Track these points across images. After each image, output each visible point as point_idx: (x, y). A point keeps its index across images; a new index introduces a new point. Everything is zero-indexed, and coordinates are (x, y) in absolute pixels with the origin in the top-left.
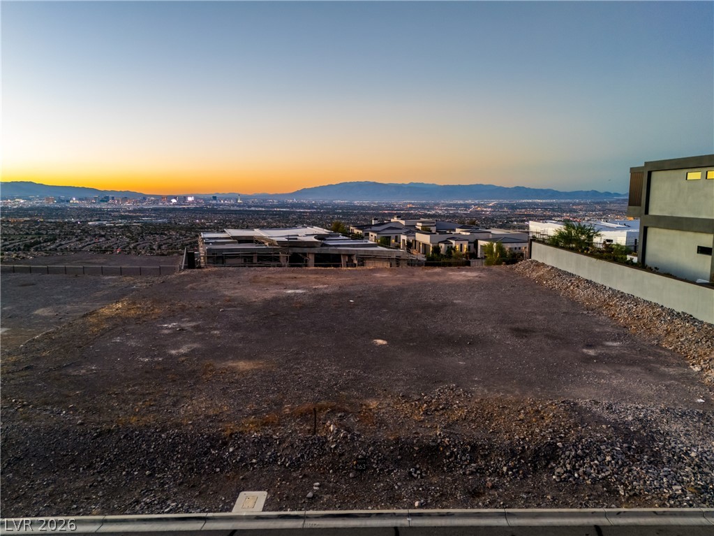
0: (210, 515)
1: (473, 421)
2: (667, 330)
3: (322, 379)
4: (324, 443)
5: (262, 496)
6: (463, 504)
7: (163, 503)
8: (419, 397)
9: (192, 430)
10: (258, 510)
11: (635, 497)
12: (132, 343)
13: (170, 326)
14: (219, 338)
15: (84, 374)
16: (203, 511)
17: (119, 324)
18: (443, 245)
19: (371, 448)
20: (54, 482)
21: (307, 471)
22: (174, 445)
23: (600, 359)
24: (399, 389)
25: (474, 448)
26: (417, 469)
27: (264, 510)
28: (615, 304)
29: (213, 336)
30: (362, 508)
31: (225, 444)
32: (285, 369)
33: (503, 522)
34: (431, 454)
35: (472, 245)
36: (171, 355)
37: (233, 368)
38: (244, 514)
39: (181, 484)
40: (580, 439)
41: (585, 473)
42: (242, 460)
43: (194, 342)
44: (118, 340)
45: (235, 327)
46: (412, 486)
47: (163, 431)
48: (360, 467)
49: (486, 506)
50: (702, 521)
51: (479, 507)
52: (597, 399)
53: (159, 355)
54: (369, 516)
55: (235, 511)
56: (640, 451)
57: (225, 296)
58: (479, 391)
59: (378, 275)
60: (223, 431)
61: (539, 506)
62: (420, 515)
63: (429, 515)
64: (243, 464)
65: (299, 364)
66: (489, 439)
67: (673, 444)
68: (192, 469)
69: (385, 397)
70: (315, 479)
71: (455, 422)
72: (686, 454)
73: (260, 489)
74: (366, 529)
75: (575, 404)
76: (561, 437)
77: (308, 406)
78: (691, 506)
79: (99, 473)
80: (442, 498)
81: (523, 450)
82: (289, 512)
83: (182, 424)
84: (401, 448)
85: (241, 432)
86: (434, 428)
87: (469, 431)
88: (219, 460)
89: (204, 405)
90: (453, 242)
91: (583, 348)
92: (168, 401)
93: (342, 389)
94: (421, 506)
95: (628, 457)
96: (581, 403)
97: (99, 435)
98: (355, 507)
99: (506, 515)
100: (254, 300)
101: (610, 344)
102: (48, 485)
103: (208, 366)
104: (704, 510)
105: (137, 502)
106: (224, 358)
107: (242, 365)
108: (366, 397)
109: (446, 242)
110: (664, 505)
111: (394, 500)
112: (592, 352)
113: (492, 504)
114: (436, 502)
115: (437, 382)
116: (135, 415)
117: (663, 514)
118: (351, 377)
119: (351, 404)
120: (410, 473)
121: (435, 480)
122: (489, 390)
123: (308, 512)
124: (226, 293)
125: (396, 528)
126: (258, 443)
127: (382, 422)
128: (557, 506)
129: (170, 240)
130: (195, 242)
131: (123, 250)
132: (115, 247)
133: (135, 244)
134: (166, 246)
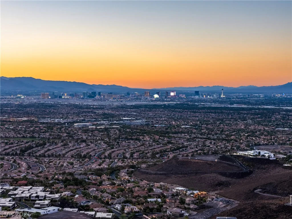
129: (143, 147)
130: (165, 151)
131: (99, 157)
132: (92, 154)
133: (110, 151)
134: (138, 153)
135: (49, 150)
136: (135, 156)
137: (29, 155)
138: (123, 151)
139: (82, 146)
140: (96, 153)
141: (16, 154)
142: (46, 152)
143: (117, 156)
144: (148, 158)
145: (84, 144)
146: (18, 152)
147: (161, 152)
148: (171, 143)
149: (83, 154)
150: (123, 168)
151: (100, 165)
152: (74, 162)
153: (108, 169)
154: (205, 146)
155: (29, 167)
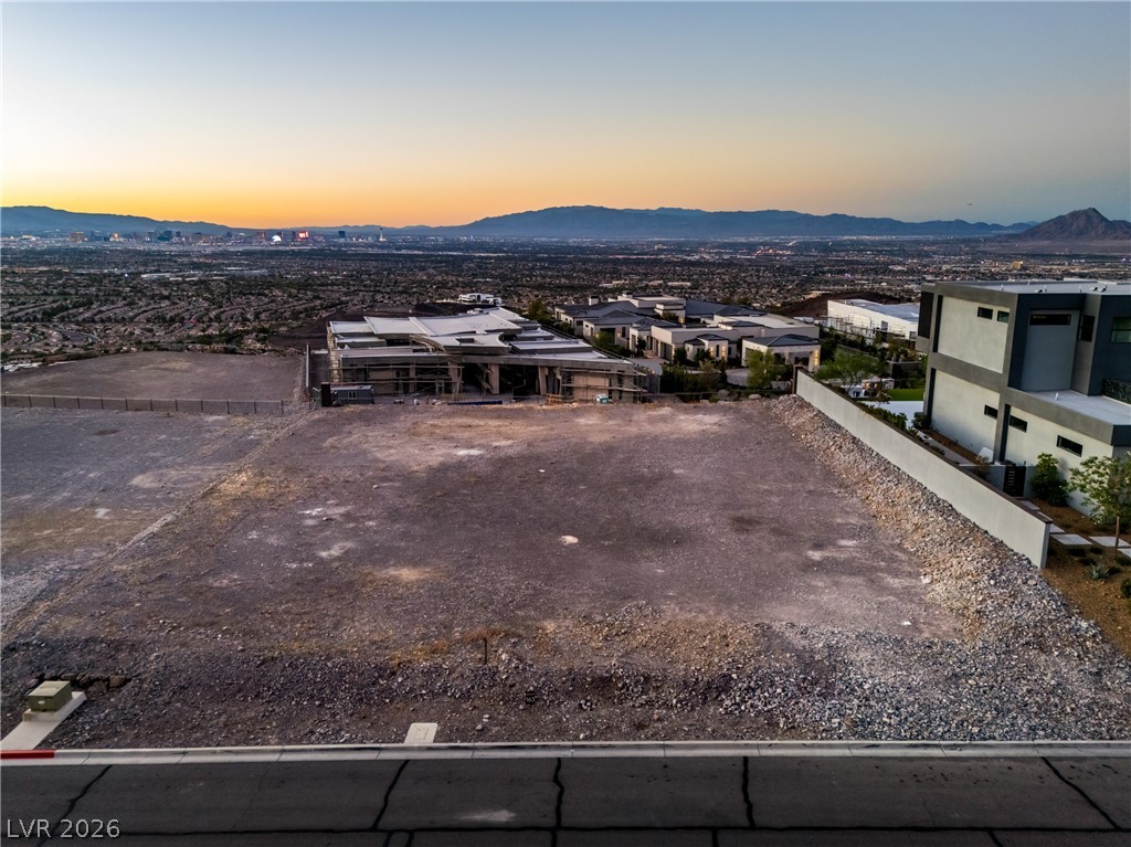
0: (383, 745)
1: (653, 648)
2: (916, 525)
3: (496, 594)
4: (495, 674)
5: (432, 728)
6: (626, 736)
7: (337, 732)
8: (601, 618)
9: (358, 658)
10: (429, 740)
11: (793, 730)
12: (273, 540)
13: (314, 513)
14: (375, 532)
15: (228, 587)
16: (377, 742)
17: (250, 509)
18: (690, 348)
19: (543, 679)
20: (225, 712)
21: (477, 703)
22: (342, 674)
23: (820, 566)
24: (582, 607)
25: (647, 679)
26: (587, 701)
27: (435, 742)
28: (875, 480)
29: (368, 528)
30: (529, 741)
31: (393, 673)
32: (456, 579)
33: (660, 753)
34: (603, 685)
35: (734, 347)
36: (322, 559)
37: (396, 578)
38: (416, 745)
39: (352, 715)
40: (756, 670)
41: (752, 706)
42: (411, 690)
43: (347, 540)
44: (254, 535)
45: (394, 515)
46: (580, 718)
47: (329, 658)
48: (529, 700)
49: (648, 739)
50: (846, 752)
51: (640, 739)
52: (795, 621)
53: (307, 560)
54: (535, 747)
55: (407, 743)
56: (815, 682)
57: (377, 460)
58: (670, 610)
59: (582, 421)
60: (391, 659)
61: (698, 738)
62: (583, 747)
63: (592, 747)
64: (412, 695)
65: (471, 572)
66: (665, 670)
67: (852, 675)
68: (361, 699)
69: (565, 617)
70: (484, 711)
71: (634, 650)
72: (861, 686)
73: (430, 721)
74: (530, 759)
75: (769, 627)
76: (738, 668)
77: (480, 630)
78: (840, 738)
79: (268, 702)
80: (609, 730)
81: (696, 683)
82: (458, 744)
83: (346, 652)
84: (574, 680)
85: (410, 662)
86: (610, 656)
87: (647, 661)
88: (387, 691)
89: (367, 628)
90: (706, 342)
91: (810, 549)
92: (328, 623)
93: (519, 607)
94: (585, 739)
95: (800, 689)
96: (776, 626)
97: (263, 663)
98: (522, 739)
99: (664, 747)
100: (416, 468)
101: (844, 542)
102: (220, 715)
103: (367, 575)
104: (850, 742)
105: (312, 732)
106: (383, 563)
107: (408, 574)
108: (544, 618)
109: (695, 342)
110: (816, 738)
111: (561, 733)
112: (816, 555)
113: (654, 736)
114: (601, 735)
115: (626, 597)
116: (296, 640)
117: (812, 746)
118: (531, 591)
119: (527, 627)
120: (580, 705)
121: (603, 712)
122: (681, 609)
123: (476, 744)
124: (379, 455)
125: (559, 759)
126: (427, 673)
127: (557, 650)
128: (715, 739)
129: (274, 304)
130: (313, 308)
131: (199, 320)
132: (186, 315)
133: (218, 311)
134: (267, 313)
135: (100, 312)
136: (263, 316)
137: (62, 320)
138: (240, 310)
139: (163, 305)
140: (192, 316)
141: (35, 319)
142: (96, 315)
143: (232, 318)
144: (286, 319)
145: (167, 302)
146: (39, 316)
147: (306, 310)
148: (320, 299)
149: (168, 317)
150: (247, 332)
151: (204, 331)
152: (154, 328)
153: (221, 335)
154: (376, 301)
155: (66, 338)
